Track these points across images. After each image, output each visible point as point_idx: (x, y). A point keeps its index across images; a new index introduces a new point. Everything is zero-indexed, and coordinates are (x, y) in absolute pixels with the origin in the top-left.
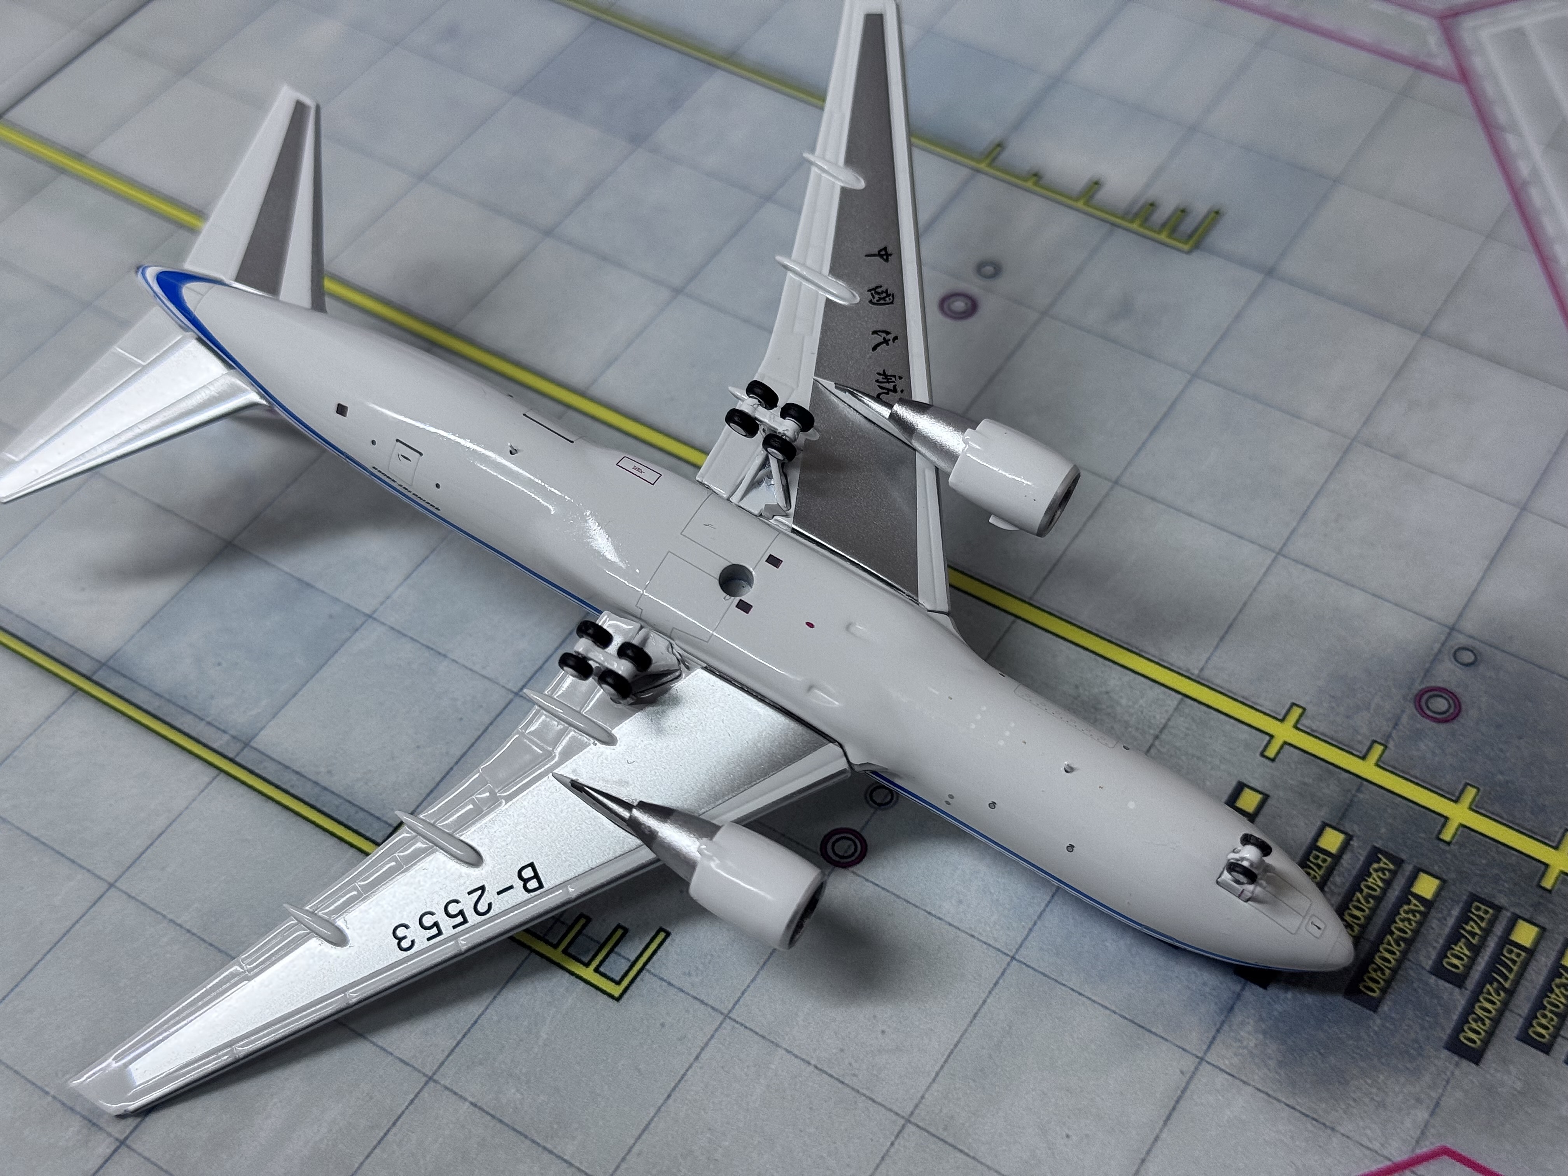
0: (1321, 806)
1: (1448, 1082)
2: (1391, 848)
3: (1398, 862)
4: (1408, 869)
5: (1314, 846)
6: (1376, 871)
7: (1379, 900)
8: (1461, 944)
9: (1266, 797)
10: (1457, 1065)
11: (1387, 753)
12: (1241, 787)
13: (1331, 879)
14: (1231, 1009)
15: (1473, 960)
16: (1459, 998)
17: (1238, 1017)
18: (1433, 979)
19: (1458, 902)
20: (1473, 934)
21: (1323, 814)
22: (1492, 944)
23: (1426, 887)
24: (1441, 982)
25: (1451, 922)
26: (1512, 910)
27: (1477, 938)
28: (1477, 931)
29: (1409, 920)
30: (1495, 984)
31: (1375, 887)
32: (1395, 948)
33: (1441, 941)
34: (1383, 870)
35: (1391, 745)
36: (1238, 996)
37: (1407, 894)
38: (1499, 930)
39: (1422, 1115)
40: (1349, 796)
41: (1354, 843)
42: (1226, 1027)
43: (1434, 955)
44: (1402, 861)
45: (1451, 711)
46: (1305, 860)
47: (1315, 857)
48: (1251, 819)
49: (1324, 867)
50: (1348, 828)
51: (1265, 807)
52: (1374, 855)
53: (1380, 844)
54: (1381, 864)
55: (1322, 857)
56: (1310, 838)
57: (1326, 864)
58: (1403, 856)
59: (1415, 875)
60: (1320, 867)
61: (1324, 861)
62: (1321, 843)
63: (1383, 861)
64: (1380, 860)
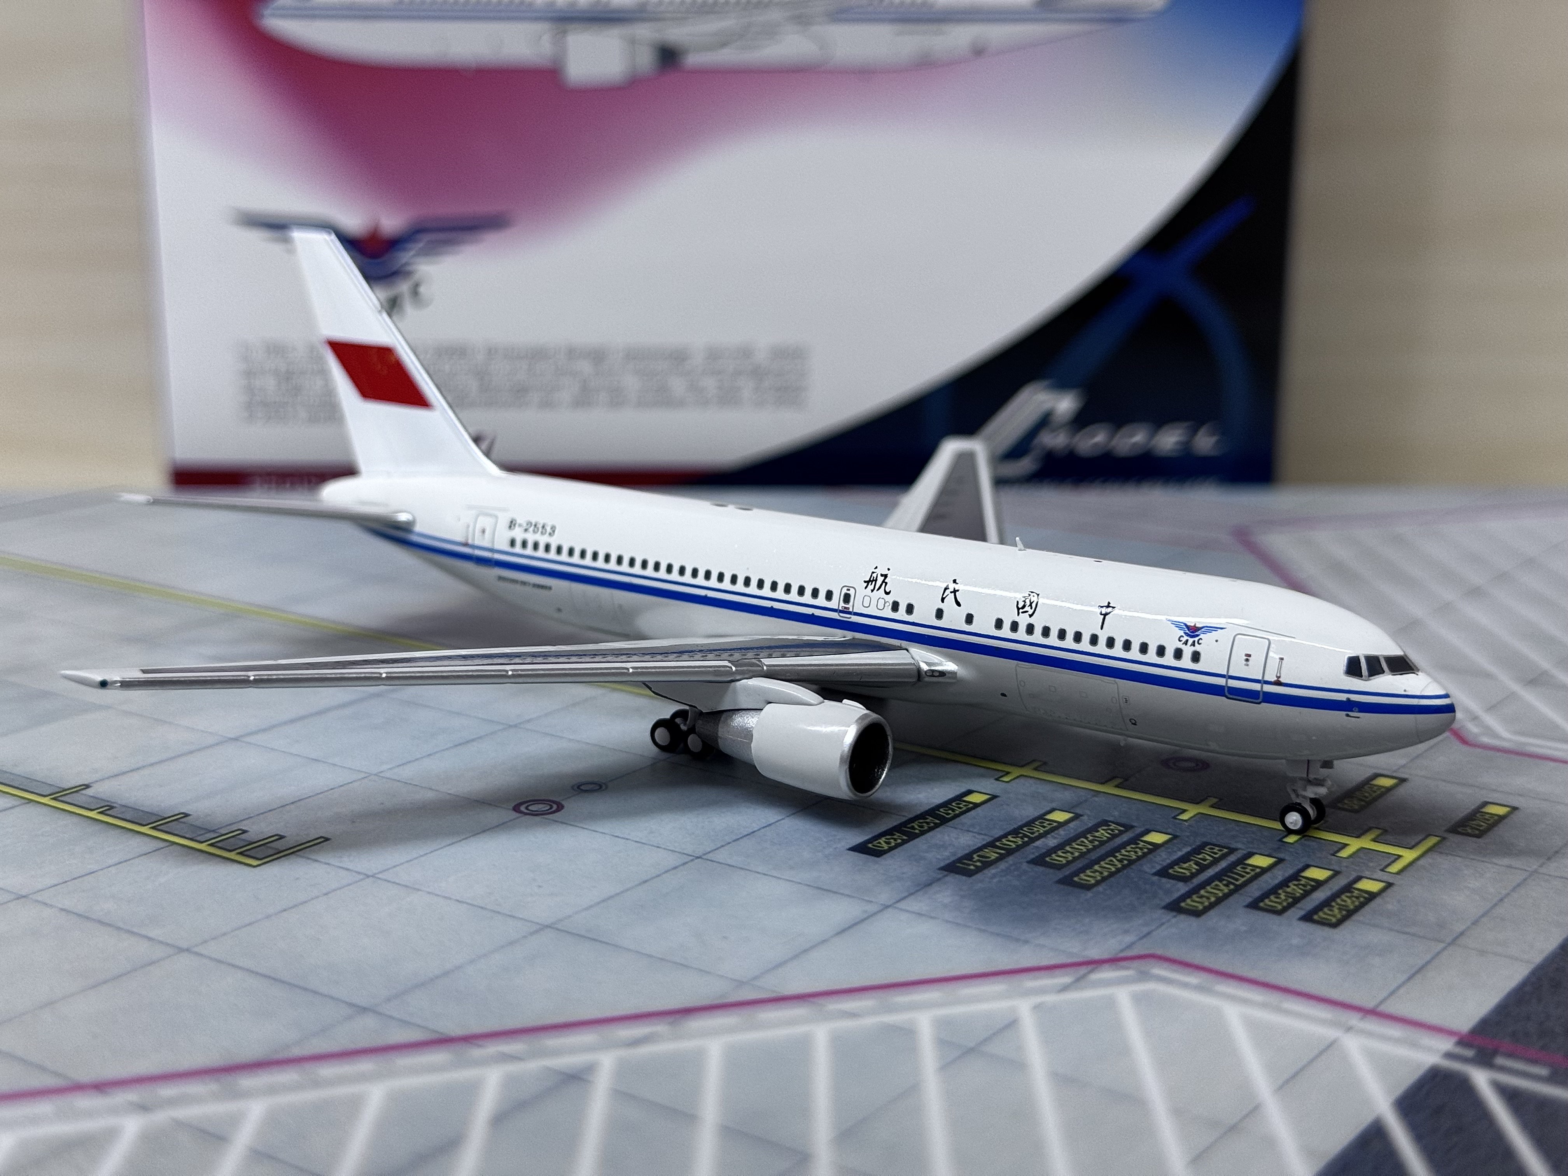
0: (1052, 801)
1: (1163, 924)
2: (1123, 821)
3: (1128, 827)
4: (1138, 830)
5: (1042, 817)
6: (1103, 830)
7: (1102, 843)
8: (1191, 863)
9: (994, 797)
10: (1175, 917)
11: (1127, 782)
12: (969, 792)
13: (1056, 832)
14: (929, 885)
15: (1199, 872)
16: (1182, 888)
17: (935, 887)
18: (1156, 878)
19: (1190, 846)
20: (1205, 860)
21: (1054, 805)
22: (1223, 864)
23: (1157, 838)
24: (1164, 880)
25: (1180, 854)
26: (1249, 850)
27: (1208, 861)
28: (1208, 857)
29: (1136, 852)
30: (1225, 882)
31: (1102, 837)
32: (1117, 863)
33: (1168, 861)
34: (1112, 830)
35: (1132, 779)
36: (939, 879)
37: (1134, 841)
38: (1232, 858)
39: (1129, 939)
40: (1084, 799)
41: (1085, 818)
42: (921, 893)
43: (1158, 867)
44: (1132, 827)
45: (1200, 767)
46: (1030, 823)
47: (1040, 823)
48: (976, 806)
49: (1049, 827)
50: (1079, 811)
51: (994, 800)
52: (1105, 823)
53: (1111, 819)
54: (1111, 827)
55: (1048, 822)
56: (1037, 814)
57: (1052, 826)
58: (1134, 824)
59: (1147, 832)
60: (1044, 827)
61: (1049, 824)
62: (1049, 817)
63: (1113, 826)
64: (1110, 826)
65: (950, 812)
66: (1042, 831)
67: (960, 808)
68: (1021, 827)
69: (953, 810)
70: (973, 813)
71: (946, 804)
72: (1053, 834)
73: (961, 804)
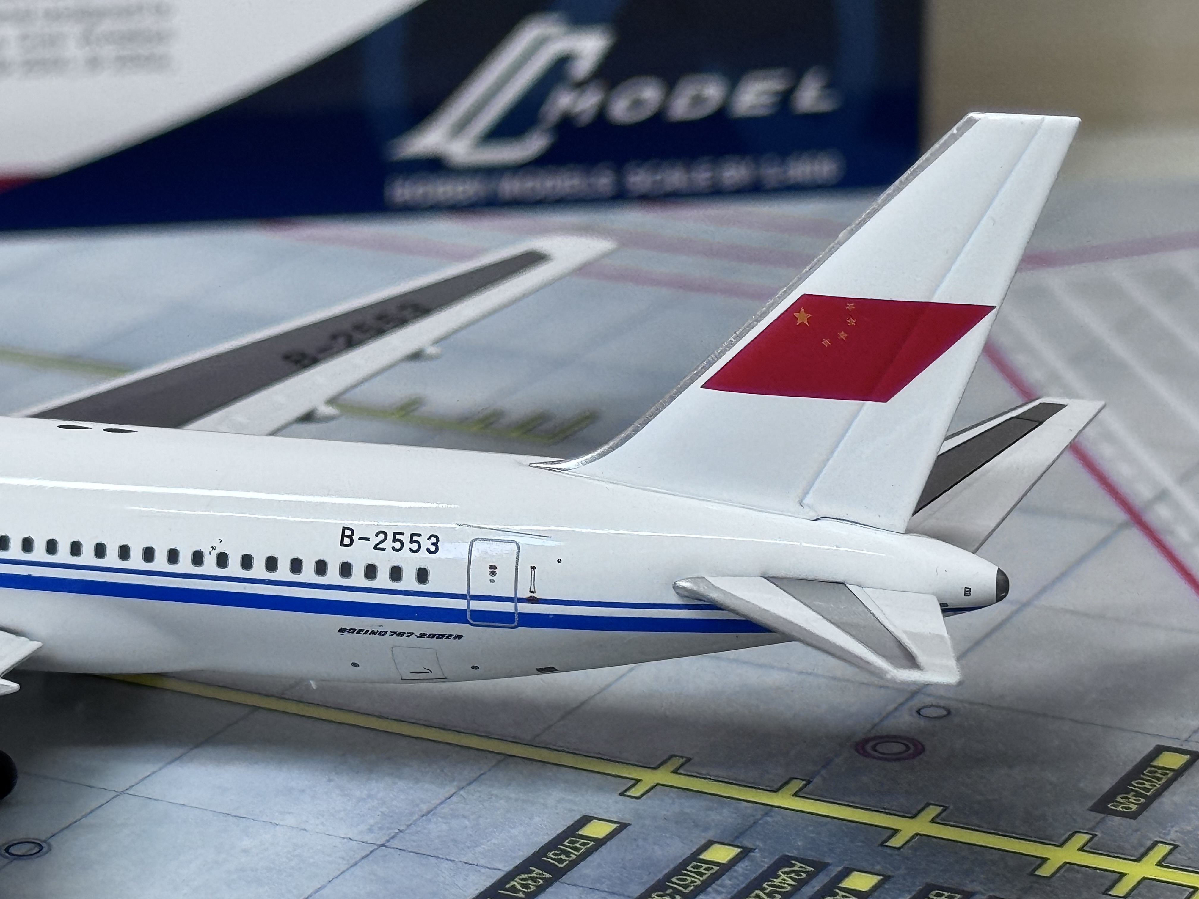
0: (706, 829)
2: (812, 855)
3: (820, 867)
4: (835, 870)
5: (695, 857)
6: (784, 873)
7: (789, 894)
9: (623, 826)
11: (810, 786)
12: (585, 820)
13: (719, 882)
19: (909, 892)
21: (710, 835)
23: (861, 882)
31: (784, 885)
34: (797, 873)
35: (817, 780)
37: (832, 889)
40: (752, 820)
41: (757, 854)
44: (827, 865)
45: (911, 751)
46: (679, 870)
47: (693, 867)
48: (600, 843)
49: (709, 873)
50: (747, 843)
51: (624, 833)
52: (785, 861)
53: (794, 853)
54: (796, 868)
55: (705, 866)
56: (688, 853)
57: (712, 871)
58: (828, 860)
59: (846, 873)
60: (701, 874)
61: (707, 869)
62: (705, 856)
63: (798, 866)
64: (794, 865)
65: (563, 857)
66: (699, 882)
67: (577, 849)
68: (668, 877)
69: (568, 854)
70: (595, 858)
71: (554, 844)
72: (714, 886)
73: (576, 842)
